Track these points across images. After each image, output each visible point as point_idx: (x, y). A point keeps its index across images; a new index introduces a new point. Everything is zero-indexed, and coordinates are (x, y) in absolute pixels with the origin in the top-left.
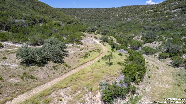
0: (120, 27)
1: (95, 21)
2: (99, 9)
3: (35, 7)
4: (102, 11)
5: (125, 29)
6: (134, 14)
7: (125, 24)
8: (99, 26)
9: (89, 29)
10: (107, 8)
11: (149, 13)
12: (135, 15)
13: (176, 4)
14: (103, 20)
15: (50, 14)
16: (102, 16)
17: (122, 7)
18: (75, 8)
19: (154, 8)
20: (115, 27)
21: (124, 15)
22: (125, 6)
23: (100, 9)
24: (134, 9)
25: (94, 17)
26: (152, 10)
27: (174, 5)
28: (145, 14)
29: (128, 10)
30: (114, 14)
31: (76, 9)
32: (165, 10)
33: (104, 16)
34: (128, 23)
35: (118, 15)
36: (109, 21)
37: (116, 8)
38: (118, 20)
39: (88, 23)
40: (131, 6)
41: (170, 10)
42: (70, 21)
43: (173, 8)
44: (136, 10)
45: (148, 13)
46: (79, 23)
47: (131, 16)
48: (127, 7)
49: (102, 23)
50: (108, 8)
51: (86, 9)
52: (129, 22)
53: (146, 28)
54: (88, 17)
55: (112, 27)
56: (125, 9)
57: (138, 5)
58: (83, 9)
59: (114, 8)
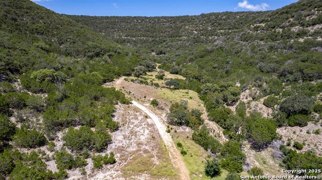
0: (202, 57)
1: (153, 41)
2: (159, 18)
3: (21, 18)
4: (165, 22)
5: (216, 65)
6: (225, 29)
7: (211, 52)
8: (161, 53)
9: (141, 70)
10: (173, 16)
11: (257, 31)
12: (227, 30)
13: (313, 14)
14: (168, 39)
15: (53, 35)
16: (164, 33)
17: (203, 15)
18: (114, 17)
19: (267, 21)
20: (192, 57)
21: (206, 30)
22: (207, 14)
23: (162, 17)
24: (224, 20)
25: (151, 35)
26: (263, 25)
27: (309, 15)
28: (249, 31)
29: (214, 20)
30: (188, 29)
31: (116, 17)
32: (292, 25)
33: (169, 32)
34: (217, 49)
35: (196, 30)
36: (179, 42)
37: (192, 17)
38: (197, 41)
39: (138, 45)
40: (219, 14)
41: (303, 25)
42: (98, 50)
43: (311, 23)
44: (228, 20)
45: (256, 29)
46: (119, 53)
47: (221, 34)
48: (211, 14)
49: (166, 46)
50: (177, 17)
51: (135, 17)
52: (221, 48)
53: (264, 69)
54: (139, 33)
55: (186, 58)
56: (209, 19)
57: (231, 13)
58: (129, 18)
59: (188, 16)
